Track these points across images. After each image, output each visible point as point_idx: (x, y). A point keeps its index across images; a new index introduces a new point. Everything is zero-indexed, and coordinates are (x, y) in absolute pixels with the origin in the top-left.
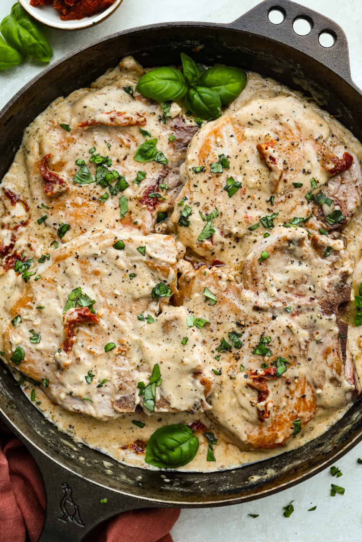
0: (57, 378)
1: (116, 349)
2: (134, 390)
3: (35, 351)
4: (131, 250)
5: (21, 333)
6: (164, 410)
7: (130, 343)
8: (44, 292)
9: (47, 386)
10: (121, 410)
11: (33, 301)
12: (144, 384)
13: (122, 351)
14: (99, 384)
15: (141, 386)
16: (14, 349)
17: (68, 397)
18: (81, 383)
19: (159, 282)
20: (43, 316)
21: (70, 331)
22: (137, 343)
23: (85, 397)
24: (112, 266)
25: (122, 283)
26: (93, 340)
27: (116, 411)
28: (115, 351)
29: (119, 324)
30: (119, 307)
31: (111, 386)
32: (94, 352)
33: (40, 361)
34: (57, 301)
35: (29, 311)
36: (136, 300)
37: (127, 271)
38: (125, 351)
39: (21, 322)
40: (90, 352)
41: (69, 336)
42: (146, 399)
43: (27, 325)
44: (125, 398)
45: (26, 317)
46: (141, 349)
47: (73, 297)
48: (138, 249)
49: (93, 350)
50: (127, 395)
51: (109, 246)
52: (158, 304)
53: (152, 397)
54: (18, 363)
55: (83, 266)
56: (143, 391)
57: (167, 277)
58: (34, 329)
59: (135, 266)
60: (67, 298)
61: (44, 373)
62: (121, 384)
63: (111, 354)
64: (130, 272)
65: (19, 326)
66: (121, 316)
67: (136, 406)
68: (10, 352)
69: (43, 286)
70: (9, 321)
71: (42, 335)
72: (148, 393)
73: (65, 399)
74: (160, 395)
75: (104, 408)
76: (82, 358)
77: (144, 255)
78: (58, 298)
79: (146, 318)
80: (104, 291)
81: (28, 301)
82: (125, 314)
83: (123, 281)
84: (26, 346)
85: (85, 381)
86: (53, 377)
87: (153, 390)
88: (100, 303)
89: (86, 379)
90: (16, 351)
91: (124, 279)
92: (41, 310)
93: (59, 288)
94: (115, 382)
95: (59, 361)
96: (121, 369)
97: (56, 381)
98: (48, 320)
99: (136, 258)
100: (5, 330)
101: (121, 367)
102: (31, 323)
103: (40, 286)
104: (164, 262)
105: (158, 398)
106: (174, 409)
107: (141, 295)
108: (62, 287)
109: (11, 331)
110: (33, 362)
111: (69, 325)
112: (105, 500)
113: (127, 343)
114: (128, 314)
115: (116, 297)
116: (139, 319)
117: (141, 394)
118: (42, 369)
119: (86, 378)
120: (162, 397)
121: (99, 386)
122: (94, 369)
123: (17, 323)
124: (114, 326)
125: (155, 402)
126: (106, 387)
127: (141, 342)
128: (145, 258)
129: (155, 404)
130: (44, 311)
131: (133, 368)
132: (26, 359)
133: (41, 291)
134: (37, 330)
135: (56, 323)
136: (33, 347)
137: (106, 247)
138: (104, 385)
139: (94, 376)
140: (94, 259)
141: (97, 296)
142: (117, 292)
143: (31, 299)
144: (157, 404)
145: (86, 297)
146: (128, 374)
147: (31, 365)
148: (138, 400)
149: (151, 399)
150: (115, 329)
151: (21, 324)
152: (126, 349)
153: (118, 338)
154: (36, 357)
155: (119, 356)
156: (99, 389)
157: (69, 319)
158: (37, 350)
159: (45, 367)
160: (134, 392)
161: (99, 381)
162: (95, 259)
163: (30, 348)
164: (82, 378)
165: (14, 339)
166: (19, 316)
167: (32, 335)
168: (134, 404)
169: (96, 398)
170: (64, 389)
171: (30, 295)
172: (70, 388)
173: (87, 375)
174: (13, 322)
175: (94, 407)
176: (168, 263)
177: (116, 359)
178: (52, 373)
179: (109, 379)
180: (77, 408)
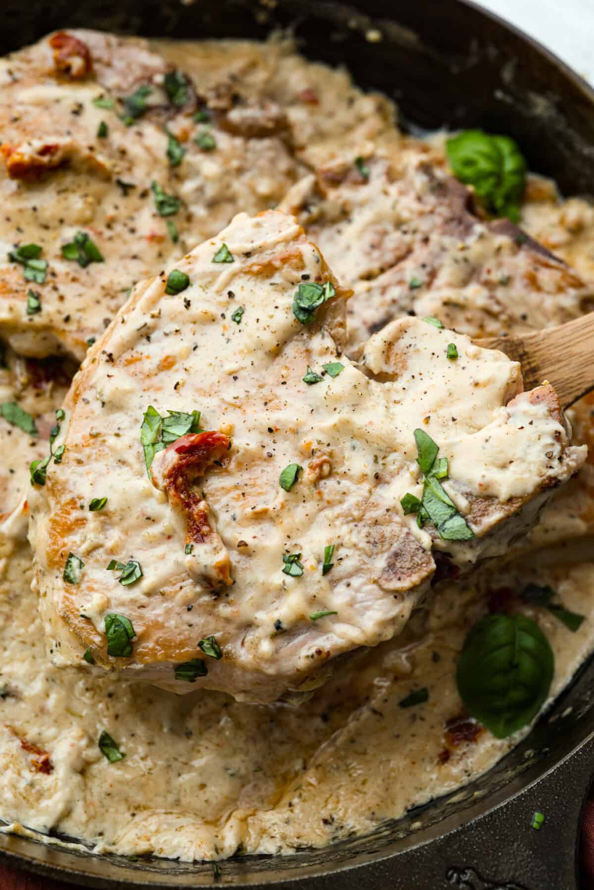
0: (228, 620)
1: (307, 470)
2: (403, 525)
3: (144, 600)
4: (204, 275)
5: (95, 586)
6: (495, 516)
7: (325, 441)
8: (88, 473)
9: (220, 654)
10: (406, 584)
11: (78, 505)
12: (413, 497)
13: (320, 466)
14: (321, 567)
15: (412, 506)
16: (101, 626)
17: (280, 641)
18: (283, 590)
19: (296, 289)
20: (116, 519)
21: (182, 496)
22: (338, 431)
23: (313, 612)
24: (187, 329)
25: (229, 345)
26: (247, 490)
27: (398, 595)
28: (308, 476)
29: (278, 421)
30: (253, 391)
31: (350, 552)
32: (265, 512)
33: (168, 612)
34: (125, 469)
35: (81, 531)
36: (276, 352)
37: (223, 316)
38: (325, 462)
39: (81, 565)
40: (260, 516)
41: (188, 505)
42: (440, 523)
43: (97, 561)
44: (396, 555)
45: (84, 547)
46: (358, 436)
47: (150, 436)
48: (214, 261)
49: (259, 508)
50: (395, 547)
51: (159, 296)
52: (326, 333)
53: (450, 511)
54: (128, 649)
55: (132, 368)
56: (423, 512)
57: (303, 267)
58: (115, 558)
59: (231, 294)
60: (141, 449)
61: (195, 634)
62: (368, 535)
63: (304, 489)
64: (229, 314)
65: (84, 575)
66: (270, 405)
67: (429, 553)
68: (97, 639)
69: (80, 462)
70: (60, 583)
71: (140, 557)
72: (434, 509)
73: (277, 651)
74: (462, 494)
75: (367, 608)
76: (248, 540)
77: (232, 261)
78: (122, 462)
79: (323, 374)
80: (206, 385)
81: (68, 513)
82: (276, 397)
83: (228, 340)
84: (122, 604)
85: (289, 580)
86: (221, 624)
87: (440, 494)
88: (214, 412)
89: (288, 573)
90: (108, 628)
91: (226, 336)
92: (105, 509)
93: (112, 441)
94: (354, 539)
95: (200, 569)
96: (345, 506)
97: (231, 629)
98: (132, 519)
99: (222, 278)
100: (61, 606)
101: (341, 502)
102: (101, 550)
103: (74, 466)
104: (278, 243)
105: (463, 503)
106: (510, 500)
107: (280, 335)
108: (117, 435)
109: (73, 598)
110: (158, 625)
111: (174, 482)
112: (538, 817)
113: (319, 442)
114: (281, 391)
115: (235, 378)
116: (311, 383)
117: (423, 523)
118: (186, 627)
119: (286, 572)
120: (468, 495)
121: (327, 570)
122: (289, 543)
123: (76, 573)
124: (270, 430)
125: (463, 516)
126: (342, 563)
127: (348, 422)
128: (237, 265)
129: (466, 520)
130: (111, 507)
131: (366, 486)
132: (139, 629)
133: (81, 475)
134: (122, 558)
135: (150, 512)
136: (137, 593)
137: (154, 302)
138: (334, 561)
139: (299, 556)
140: (144, 340)
141: (196, 402)
142: (230, 366)
143: (73, 502)
144: (470, 517)
145: (176, 416)
146: (367, 504)
147: (158, 634)
148: (425, 538)
149: (451, 517)
150: (278, 436)
151: (85, 568)
152: (325, 457)
153: (296, 449)
154: (156, 611)
155: (322, 482)
156: (329, 577)
157: (166, 472)
158: (149, 594)
159: (188, 617)
160: (405, 530)
161: (319, 562)
162: (148, 338)
163: (133, 601)
164: (278, 578)
165: (87, 606)
166: (71, 555)
167: (119, 574)
168: (424, 551)
169: (339, 598)
170: (259, 632)
171: (66, 498)
172: (266, 618)
173: (284, 566)
174: (67, 578)
175: (348, 621)
176: (286, 241)
177: (320, 493)
178: (210, 618)
179: (335, 542)
180: (313, 651)
